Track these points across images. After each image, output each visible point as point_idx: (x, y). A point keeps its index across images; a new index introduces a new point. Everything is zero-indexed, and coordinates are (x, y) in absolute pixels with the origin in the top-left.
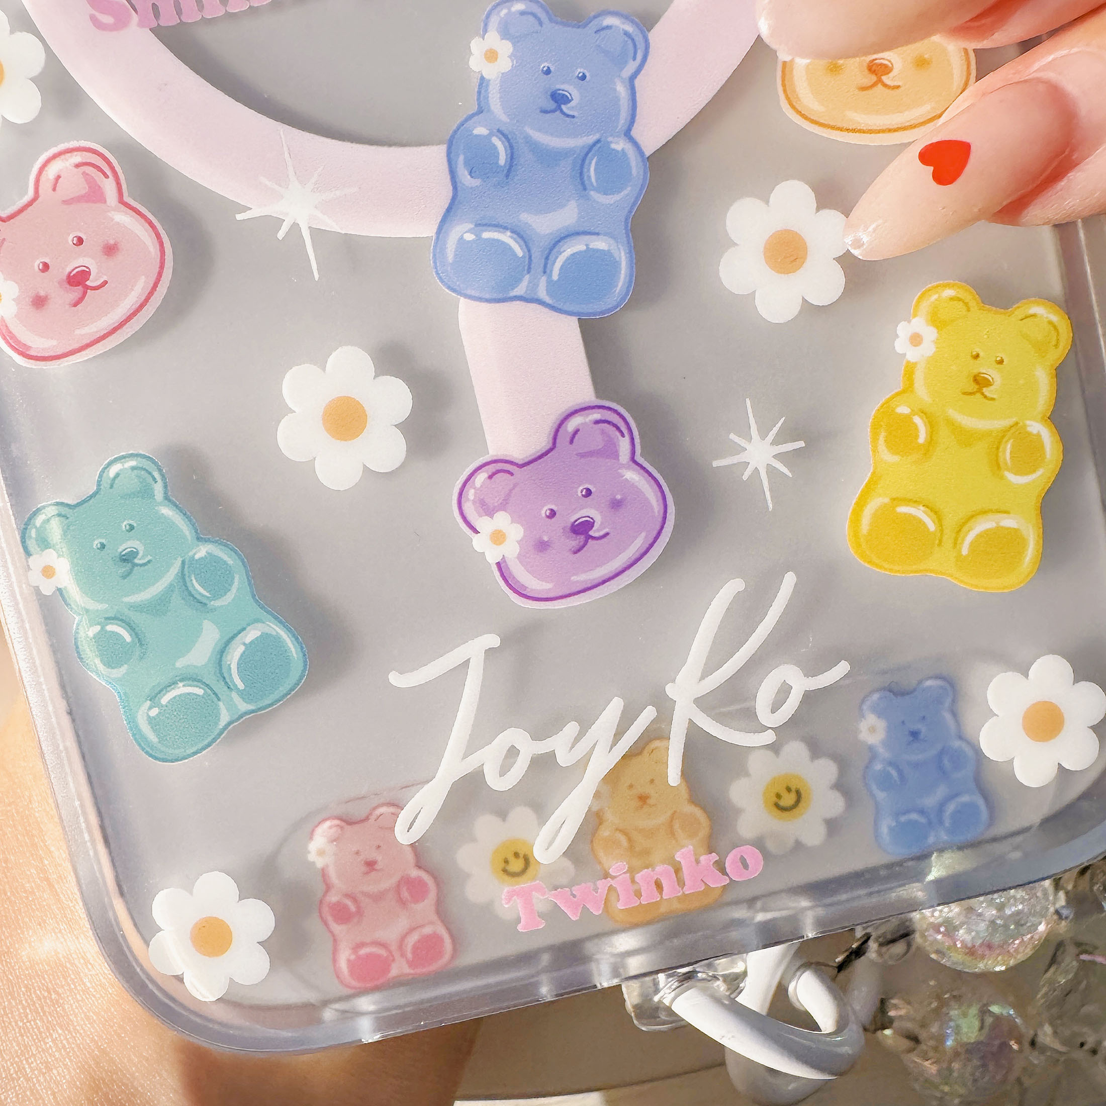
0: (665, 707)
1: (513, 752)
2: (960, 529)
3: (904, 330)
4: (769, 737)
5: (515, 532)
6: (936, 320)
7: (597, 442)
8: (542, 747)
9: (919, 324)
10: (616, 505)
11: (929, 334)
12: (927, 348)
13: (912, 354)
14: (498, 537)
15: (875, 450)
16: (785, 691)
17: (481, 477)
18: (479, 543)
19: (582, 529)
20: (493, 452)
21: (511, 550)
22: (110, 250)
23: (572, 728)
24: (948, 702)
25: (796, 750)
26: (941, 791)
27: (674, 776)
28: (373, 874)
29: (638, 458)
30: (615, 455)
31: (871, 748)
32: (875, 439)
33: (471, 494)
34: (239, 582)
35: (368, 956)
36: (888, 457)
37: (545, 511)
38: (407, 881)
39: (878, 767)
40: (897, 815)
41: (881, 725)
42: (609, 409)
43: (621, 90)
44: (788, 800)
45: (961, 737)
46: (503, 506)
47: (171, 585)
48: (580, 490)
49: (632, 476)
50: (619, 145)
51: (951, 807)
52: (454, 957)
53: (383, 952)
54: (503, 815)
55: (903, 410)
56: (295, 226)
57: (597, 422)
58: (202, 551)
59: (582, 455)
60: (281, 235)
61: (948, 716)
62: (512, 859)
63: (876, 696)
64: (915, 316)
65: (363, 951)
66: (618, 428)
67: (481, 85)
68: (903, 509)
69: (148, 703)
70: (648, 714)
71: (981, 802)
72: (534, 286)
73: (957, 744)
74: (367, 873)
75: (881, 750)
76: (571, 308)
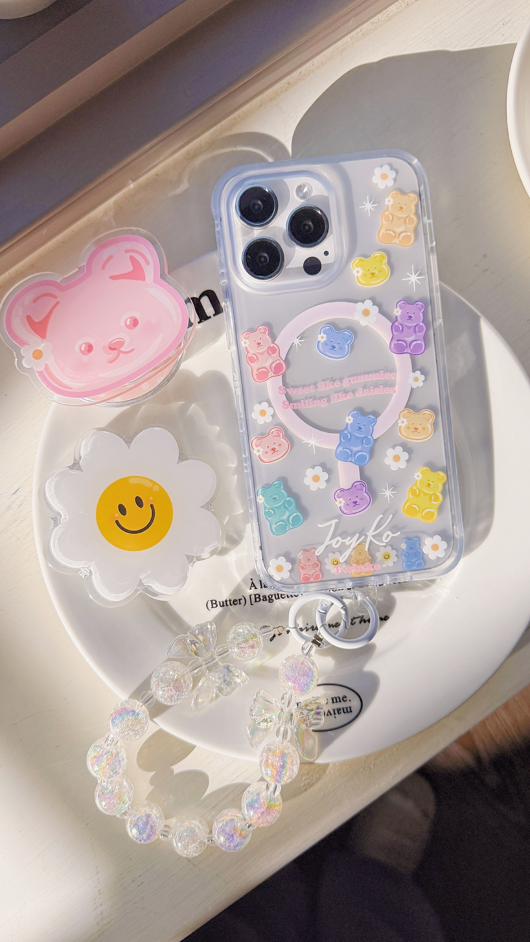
0: (366, 536)
1: (338, 541)
2: (423, 510)
3: (416, 474)
4: (385, 544)
5: (343, 502)
6: (422, 473)
7: (360, 488)
8: (343, 541)
9: (419, 473)
10: (362, 499)
11: (421, 475)
12: (420, 478)
13: (417, 478)
14: (340, 502)
15: (409, 494)
16: (388, 535)
17: (339, 491)
18: (337, 503)
19: (355, 503)
20: (341, 488)
21: (342, 505)
22: (280, 445)
23: (349, 538)
24: (418, 542)
25: (389, 548)
26: (416, 559)
27: (366, 550)
28: (309, 561)
29: (367, 491)
30: (363, 490)
31: (403, 549)
32: (409, 492)
33: (336, 494)
34: (294, 504)
35: (306, 577)
36: (411, 496)
37: (349, 499)
38: (315, 563)
39: (404, 553)
40: (407, 562)
41: (405, 545)
42: (362, 482)
43: (371, 428)
44: (387, 557)
45: (420, 549)
46: (341, 497)
47: (282, 504)
48: (356, 496)
49: (365, 494)
50: (370, 437)
51: (417, 562)
52: (322, 579)
53: (309, 576)
54: (334, 553)
55: (415, 488)
56: (312, 445)
57: (360, 484)
58: (288, 499)
59: (356, 490)
60: (309, 446)
61: (418, 545)
62: (335, 561)
63: (405, 539)
64: (418, 472)
65: (305, 576)
66: (364, 486)
67: (347, 424)
68: (412, 506)
69: (275, 524)
70: (363, 537)
71: (423, 562)
72: (352, 459)
73: (419, 550)
74: (308, 561)
75: (405, 550)
76: (358, 464)
